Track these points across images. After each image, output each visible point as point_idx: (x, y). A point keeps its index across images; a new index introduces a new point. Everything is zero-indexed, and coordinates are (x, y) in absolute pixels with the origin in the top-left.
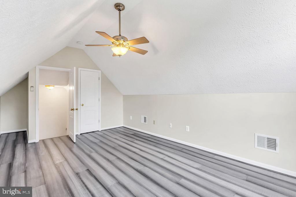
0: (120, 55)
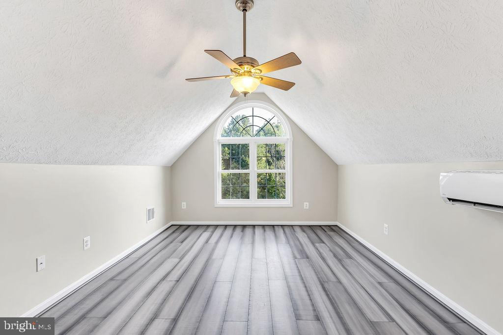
0: (245, 94)
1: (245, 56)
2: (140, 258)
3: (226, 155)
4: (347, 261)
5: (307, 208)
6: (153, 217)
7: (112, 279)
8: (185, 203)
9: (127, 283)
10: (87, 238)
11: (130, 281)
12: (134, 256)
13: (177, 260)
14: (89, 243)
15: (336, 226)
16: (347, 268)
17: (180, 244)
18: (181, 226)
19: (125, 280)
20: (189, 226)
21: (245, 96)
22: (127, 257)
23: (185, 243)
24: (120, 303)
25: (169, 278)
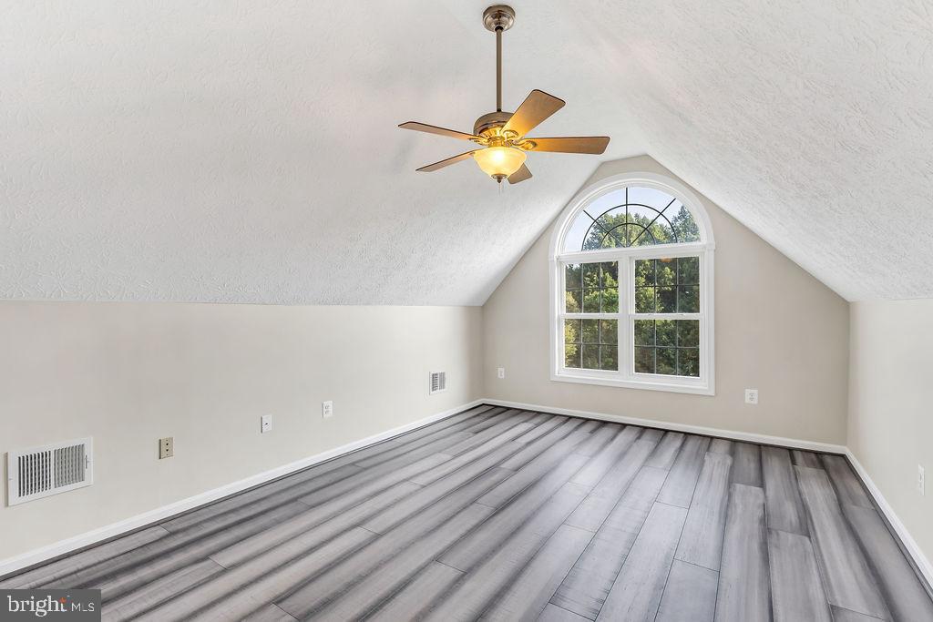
1: (499, 110)
2: (404, 445)
3: (665, 283)
4: (788, 540)
5: (756, 402)
6: (442, 386)
7: (353, 464)
8: (503, 370)
9: (365, 473)
10: (329, 403)
11: (369, 471)
12: (398, 440)
13: (449, 457)
14: (331, 409)
15: (843, 456)
16: (773, 552)
17: (471, 434)
18: (496, 407)
19: (366, 469)
20: (508, 409)
21: (499, 182)
22: (391, 440)
23: (479, 434)
24: (338, 496)
25: (415, 481)
